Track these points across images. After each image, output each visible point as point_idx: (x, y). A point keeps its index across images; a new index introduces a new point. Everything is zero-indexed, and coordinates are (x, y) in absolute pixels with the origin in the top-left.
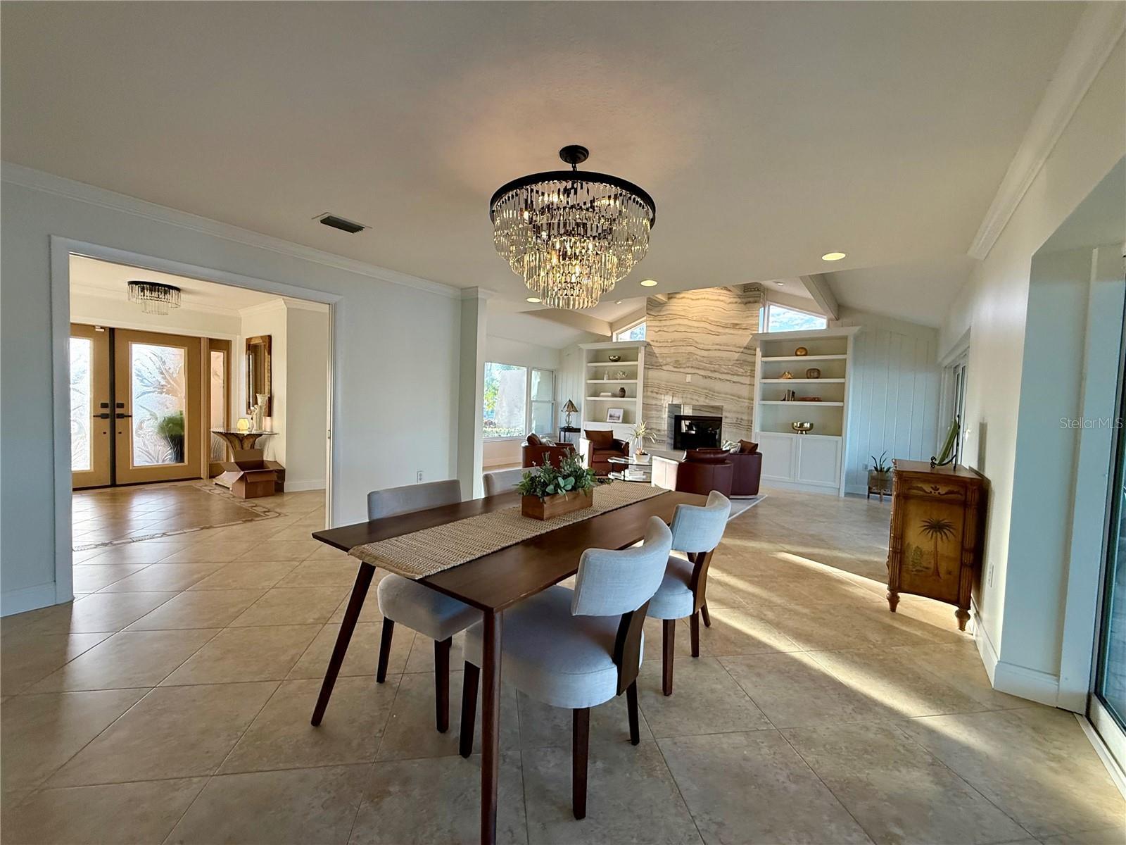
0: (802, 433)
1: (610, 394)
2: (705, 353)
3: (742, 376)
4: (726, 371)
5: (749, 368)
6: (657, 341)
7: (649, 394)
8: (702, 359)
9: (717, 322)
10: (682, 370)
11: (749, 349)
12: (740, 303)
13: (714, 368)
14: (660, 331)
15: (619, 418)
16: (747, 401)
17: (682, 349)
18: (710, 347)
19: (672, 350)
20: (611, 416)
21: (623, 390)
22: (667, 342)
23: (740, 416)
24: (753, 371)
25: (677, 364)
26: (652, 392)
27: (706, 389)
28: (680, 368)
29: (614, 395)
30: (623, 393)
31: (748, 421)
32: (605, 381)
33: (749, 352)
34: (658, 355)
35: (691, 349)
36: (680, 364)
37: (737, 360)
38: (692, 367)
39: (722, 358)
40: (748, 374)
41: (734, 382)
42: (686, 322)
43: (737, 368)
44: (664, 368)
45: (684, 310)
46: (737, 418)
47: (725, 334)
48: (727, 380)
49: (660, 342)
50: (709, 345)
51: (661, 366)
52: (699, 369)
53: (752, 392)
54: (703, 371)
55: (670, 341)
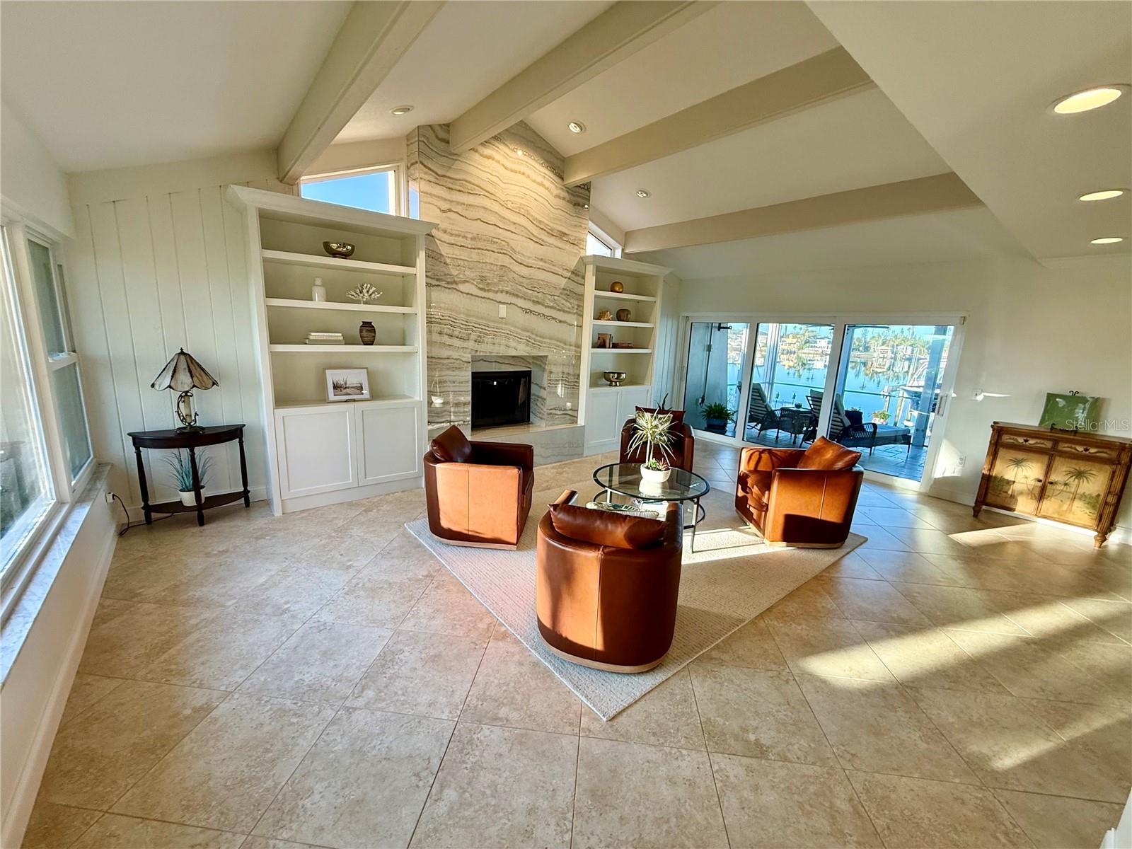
0: (616, 386)
1: (339, 336)
2: (525, 271)
3: (569, 313)
4: (551, 304)
5: (576, 303)
6: (445, 232)
7: (435, 337)
8: (521, 280)
9: (540, 222)
10: (490, 295)
11: (577, 275)
12: (568, 201)
13: (537, 297)
14: (450, 210)
15: (361, 388)
16: (574, 348)
17: (491, 258)
18: (531, 262)
19: (475, 256)
20: (336, 387)
21: (368, 326)
22: (466, 237)
23: (566, 370)
24: (580, 307)
25: (484, 284)
26: (440, 333)
27: (528, 331)
28: (489, 291)
29: (348, 341)
30: (368, 333)
31: (574, 375)
32: (319, 303)
33: (575, 278)
34: (448, 261)
35: (506, 260)
36: (488, 284)
37: (564, 289)
38: (507, 292)
39: (547, 284)
40: (575, 311)
41: (560, 321)
42: (496, 207)
43: (564, 302)
44: (461, 287)
45: (493, 183)
46: (563, 373)
47: (550, 245)
48: (553, 318)
49: (452, 235)
50: (529, 258)
51: (455, 283)
52: (517, 296)
53: (580, 335)
54: (522, 300)
55: (470, 236)
